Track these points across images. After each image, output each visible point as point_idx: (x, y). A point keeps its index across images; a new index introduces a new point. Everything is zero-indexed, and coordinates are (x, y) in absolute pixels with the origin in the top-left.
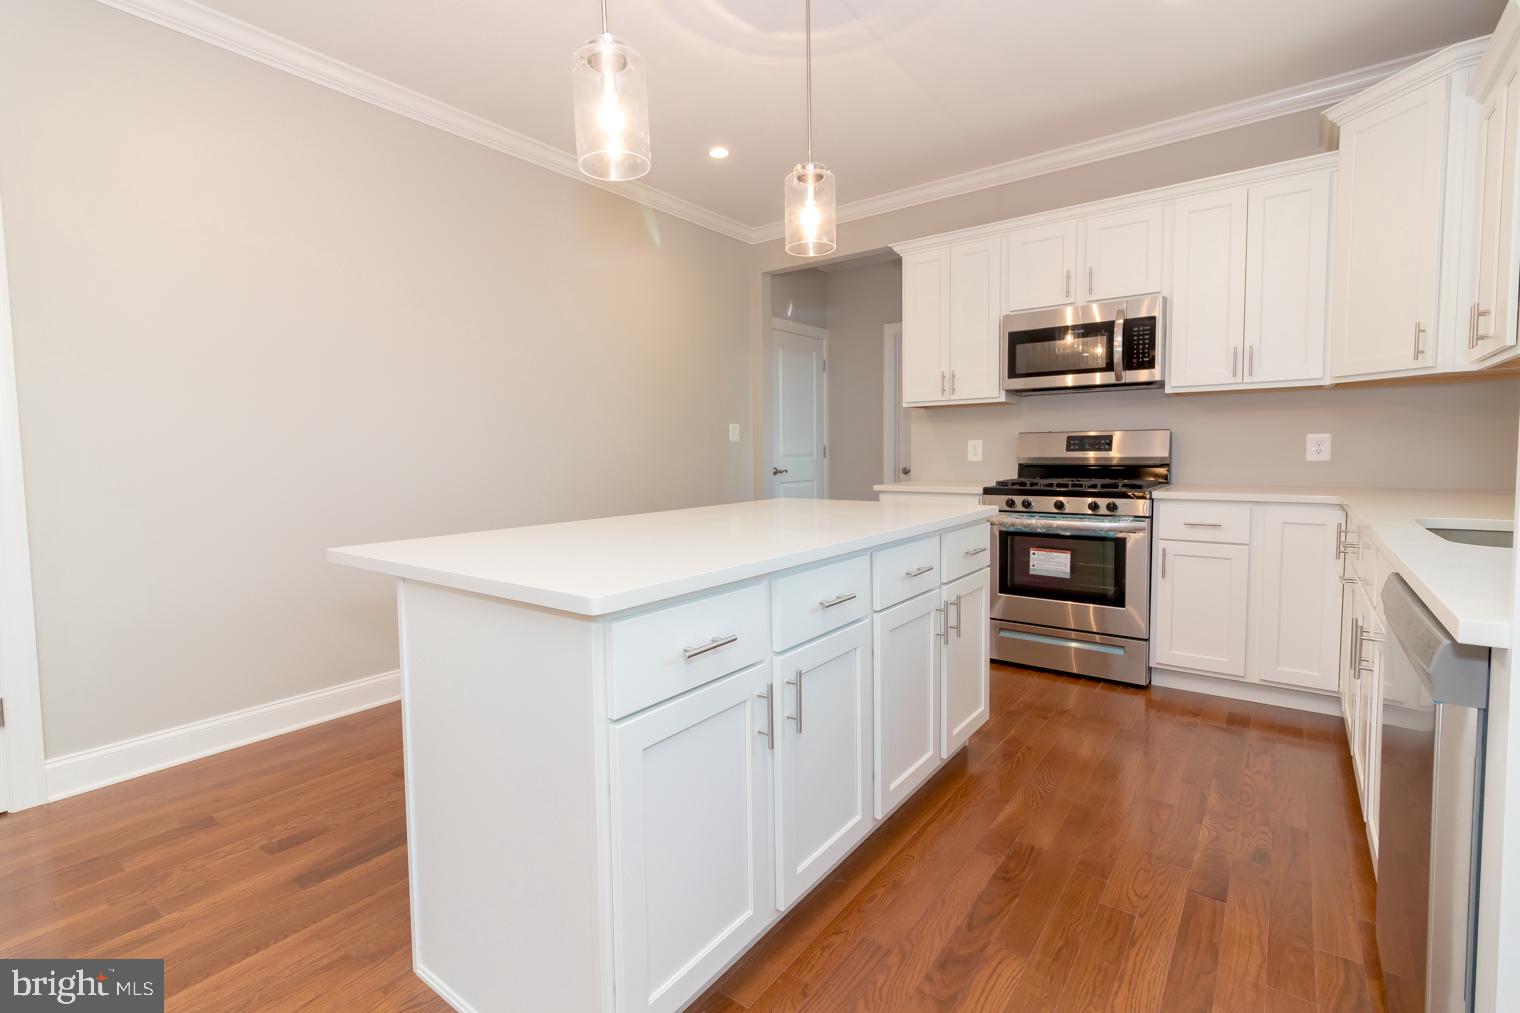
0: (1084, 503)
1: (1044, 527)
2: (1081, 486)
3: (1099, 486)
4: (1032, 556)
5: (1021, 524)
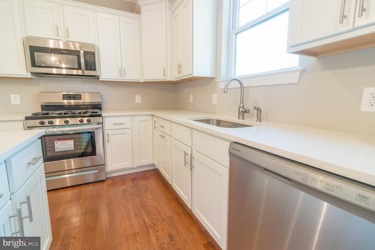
0: (77, 120)
1: (60, 132)
2: (74, 113)
3: (82, 113)
4: (56, 144)
5: (49, 132)
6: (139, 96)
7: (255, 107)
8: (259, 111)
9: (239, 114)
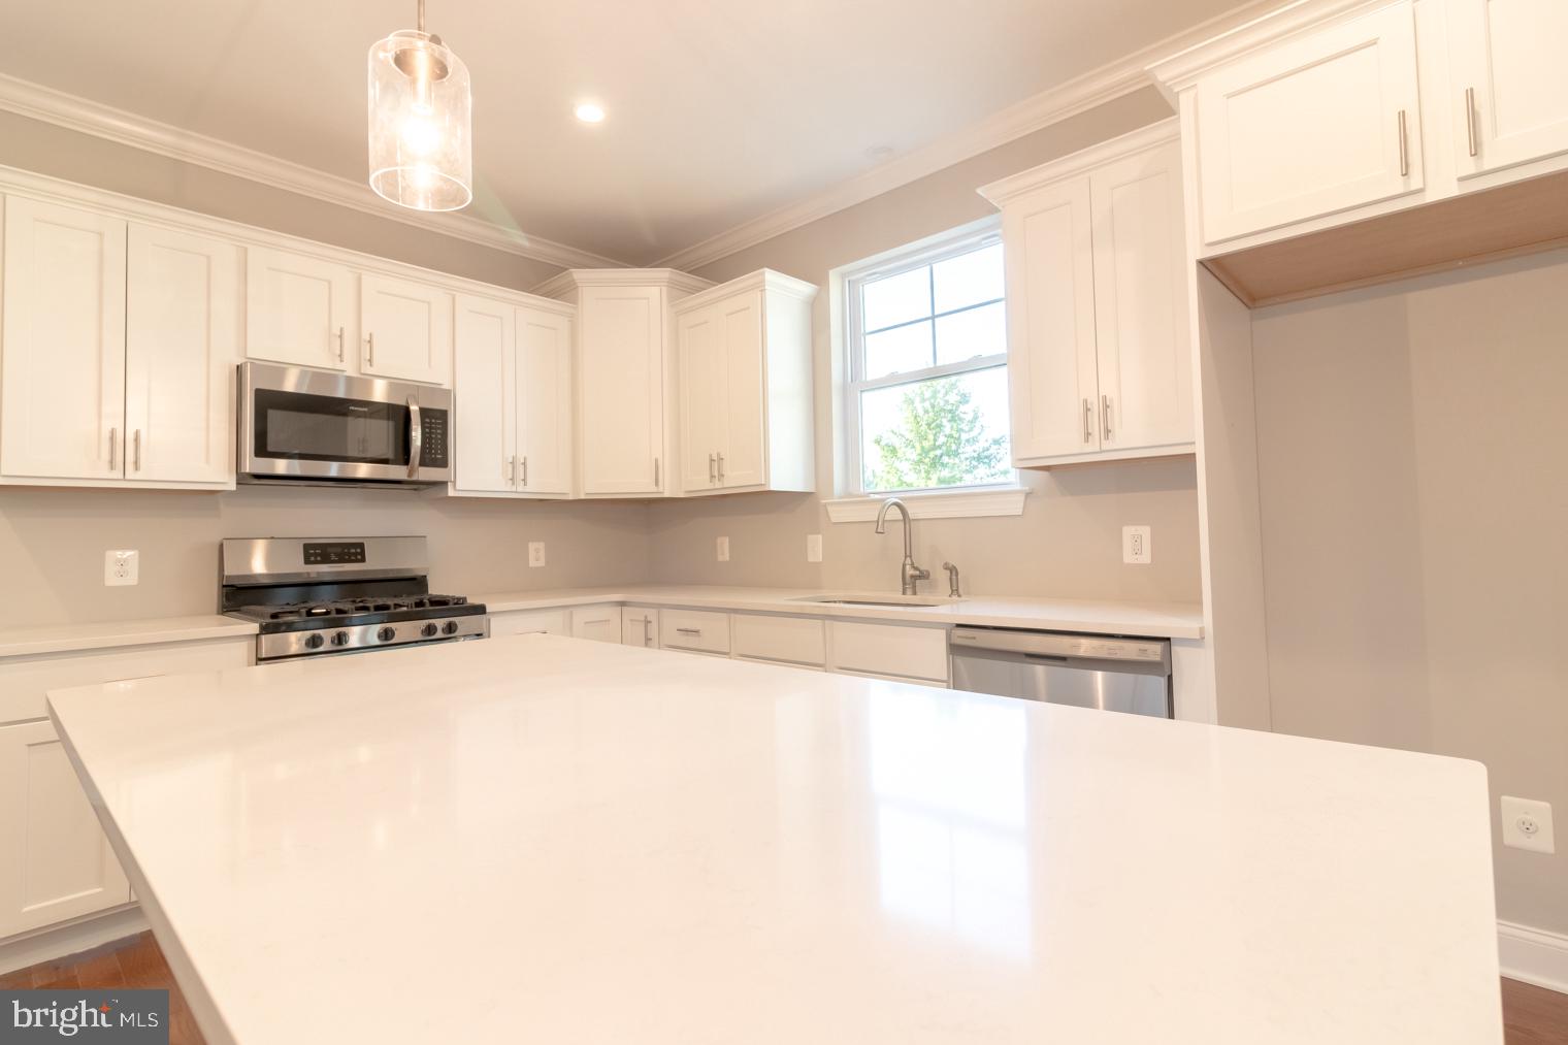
6: (541, 546)
7: (946, 564)
8: (954, 573)
9: (904, 583)
